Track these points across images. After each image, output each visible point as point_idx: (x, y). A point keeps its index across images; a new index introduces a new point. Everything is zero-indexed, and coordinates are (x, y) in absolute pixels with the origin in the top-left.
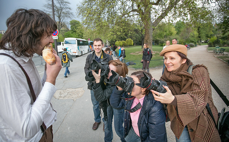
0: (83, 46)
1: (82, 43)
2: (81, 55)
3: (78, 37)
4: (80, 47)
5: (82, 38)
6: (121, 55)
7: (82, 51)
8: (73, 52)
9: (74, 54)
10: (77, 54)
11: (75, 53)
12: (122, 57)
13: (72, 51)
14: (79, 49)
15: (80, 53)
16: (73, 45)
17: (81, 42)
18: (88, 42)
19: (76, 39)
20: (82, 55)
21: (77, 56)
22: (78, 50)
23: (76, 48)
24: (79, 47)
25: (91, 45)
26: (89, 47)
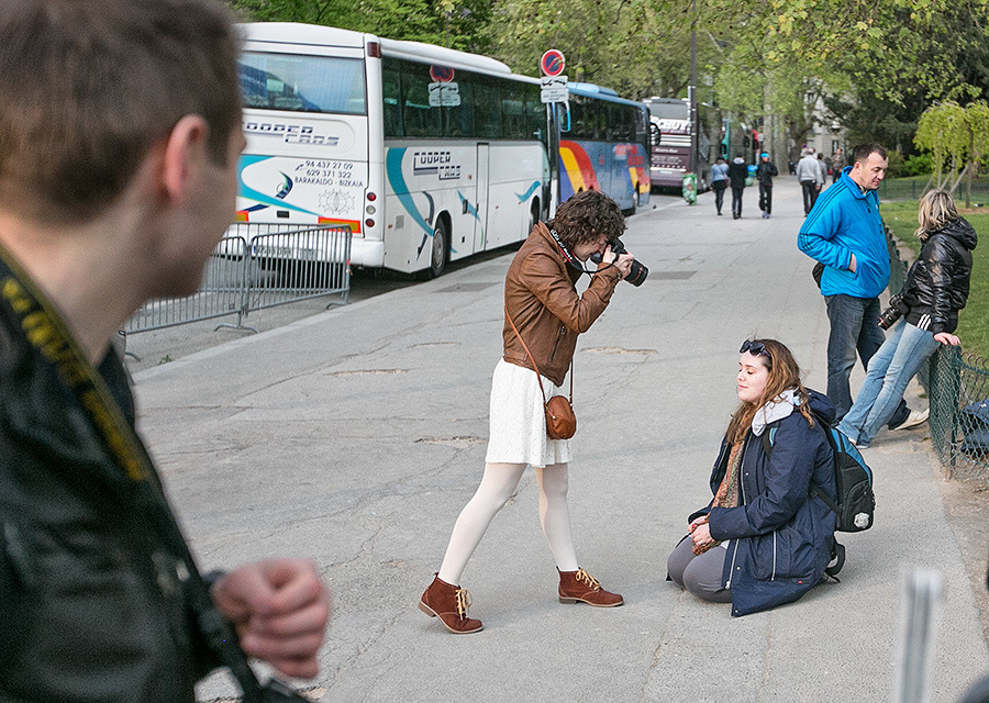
0: (462, 153)
1: (455, 101)
2: (425, 262)
3: (425, 20)
4: (415, 152)
5: (483, 31)
6: (915, 291)
7: (445, 216)
8: (325, 225)
9: (328, 248)
10: (366, 251)
11: (350, 228)
12: (925, 320)
13: (310, 201)
14: (400, 189)
15: (415, 232)
16: (321, 124)
17: (445, 95)
18: (537, 88)
19: (374, 50)
20: (450, 266)
21: (372, 280)
22: (395, 201)
23: (359, 172)
24: (410, 151)
25: (586, 145)
26: (555, 163)
